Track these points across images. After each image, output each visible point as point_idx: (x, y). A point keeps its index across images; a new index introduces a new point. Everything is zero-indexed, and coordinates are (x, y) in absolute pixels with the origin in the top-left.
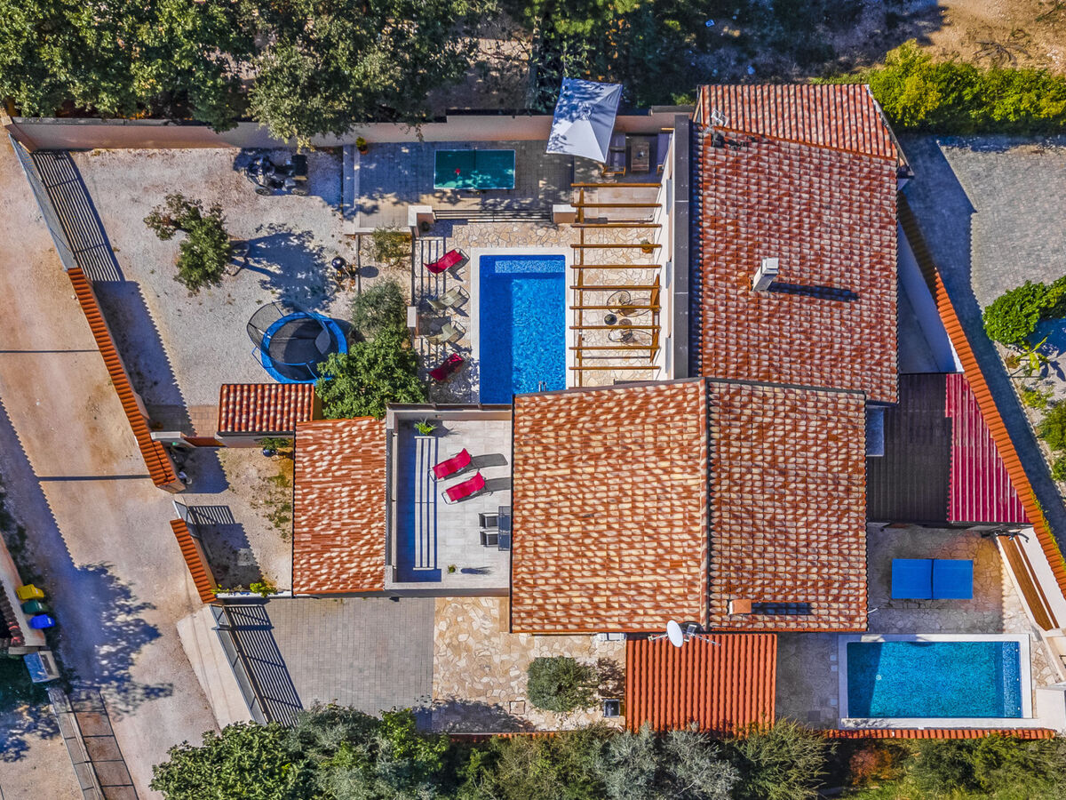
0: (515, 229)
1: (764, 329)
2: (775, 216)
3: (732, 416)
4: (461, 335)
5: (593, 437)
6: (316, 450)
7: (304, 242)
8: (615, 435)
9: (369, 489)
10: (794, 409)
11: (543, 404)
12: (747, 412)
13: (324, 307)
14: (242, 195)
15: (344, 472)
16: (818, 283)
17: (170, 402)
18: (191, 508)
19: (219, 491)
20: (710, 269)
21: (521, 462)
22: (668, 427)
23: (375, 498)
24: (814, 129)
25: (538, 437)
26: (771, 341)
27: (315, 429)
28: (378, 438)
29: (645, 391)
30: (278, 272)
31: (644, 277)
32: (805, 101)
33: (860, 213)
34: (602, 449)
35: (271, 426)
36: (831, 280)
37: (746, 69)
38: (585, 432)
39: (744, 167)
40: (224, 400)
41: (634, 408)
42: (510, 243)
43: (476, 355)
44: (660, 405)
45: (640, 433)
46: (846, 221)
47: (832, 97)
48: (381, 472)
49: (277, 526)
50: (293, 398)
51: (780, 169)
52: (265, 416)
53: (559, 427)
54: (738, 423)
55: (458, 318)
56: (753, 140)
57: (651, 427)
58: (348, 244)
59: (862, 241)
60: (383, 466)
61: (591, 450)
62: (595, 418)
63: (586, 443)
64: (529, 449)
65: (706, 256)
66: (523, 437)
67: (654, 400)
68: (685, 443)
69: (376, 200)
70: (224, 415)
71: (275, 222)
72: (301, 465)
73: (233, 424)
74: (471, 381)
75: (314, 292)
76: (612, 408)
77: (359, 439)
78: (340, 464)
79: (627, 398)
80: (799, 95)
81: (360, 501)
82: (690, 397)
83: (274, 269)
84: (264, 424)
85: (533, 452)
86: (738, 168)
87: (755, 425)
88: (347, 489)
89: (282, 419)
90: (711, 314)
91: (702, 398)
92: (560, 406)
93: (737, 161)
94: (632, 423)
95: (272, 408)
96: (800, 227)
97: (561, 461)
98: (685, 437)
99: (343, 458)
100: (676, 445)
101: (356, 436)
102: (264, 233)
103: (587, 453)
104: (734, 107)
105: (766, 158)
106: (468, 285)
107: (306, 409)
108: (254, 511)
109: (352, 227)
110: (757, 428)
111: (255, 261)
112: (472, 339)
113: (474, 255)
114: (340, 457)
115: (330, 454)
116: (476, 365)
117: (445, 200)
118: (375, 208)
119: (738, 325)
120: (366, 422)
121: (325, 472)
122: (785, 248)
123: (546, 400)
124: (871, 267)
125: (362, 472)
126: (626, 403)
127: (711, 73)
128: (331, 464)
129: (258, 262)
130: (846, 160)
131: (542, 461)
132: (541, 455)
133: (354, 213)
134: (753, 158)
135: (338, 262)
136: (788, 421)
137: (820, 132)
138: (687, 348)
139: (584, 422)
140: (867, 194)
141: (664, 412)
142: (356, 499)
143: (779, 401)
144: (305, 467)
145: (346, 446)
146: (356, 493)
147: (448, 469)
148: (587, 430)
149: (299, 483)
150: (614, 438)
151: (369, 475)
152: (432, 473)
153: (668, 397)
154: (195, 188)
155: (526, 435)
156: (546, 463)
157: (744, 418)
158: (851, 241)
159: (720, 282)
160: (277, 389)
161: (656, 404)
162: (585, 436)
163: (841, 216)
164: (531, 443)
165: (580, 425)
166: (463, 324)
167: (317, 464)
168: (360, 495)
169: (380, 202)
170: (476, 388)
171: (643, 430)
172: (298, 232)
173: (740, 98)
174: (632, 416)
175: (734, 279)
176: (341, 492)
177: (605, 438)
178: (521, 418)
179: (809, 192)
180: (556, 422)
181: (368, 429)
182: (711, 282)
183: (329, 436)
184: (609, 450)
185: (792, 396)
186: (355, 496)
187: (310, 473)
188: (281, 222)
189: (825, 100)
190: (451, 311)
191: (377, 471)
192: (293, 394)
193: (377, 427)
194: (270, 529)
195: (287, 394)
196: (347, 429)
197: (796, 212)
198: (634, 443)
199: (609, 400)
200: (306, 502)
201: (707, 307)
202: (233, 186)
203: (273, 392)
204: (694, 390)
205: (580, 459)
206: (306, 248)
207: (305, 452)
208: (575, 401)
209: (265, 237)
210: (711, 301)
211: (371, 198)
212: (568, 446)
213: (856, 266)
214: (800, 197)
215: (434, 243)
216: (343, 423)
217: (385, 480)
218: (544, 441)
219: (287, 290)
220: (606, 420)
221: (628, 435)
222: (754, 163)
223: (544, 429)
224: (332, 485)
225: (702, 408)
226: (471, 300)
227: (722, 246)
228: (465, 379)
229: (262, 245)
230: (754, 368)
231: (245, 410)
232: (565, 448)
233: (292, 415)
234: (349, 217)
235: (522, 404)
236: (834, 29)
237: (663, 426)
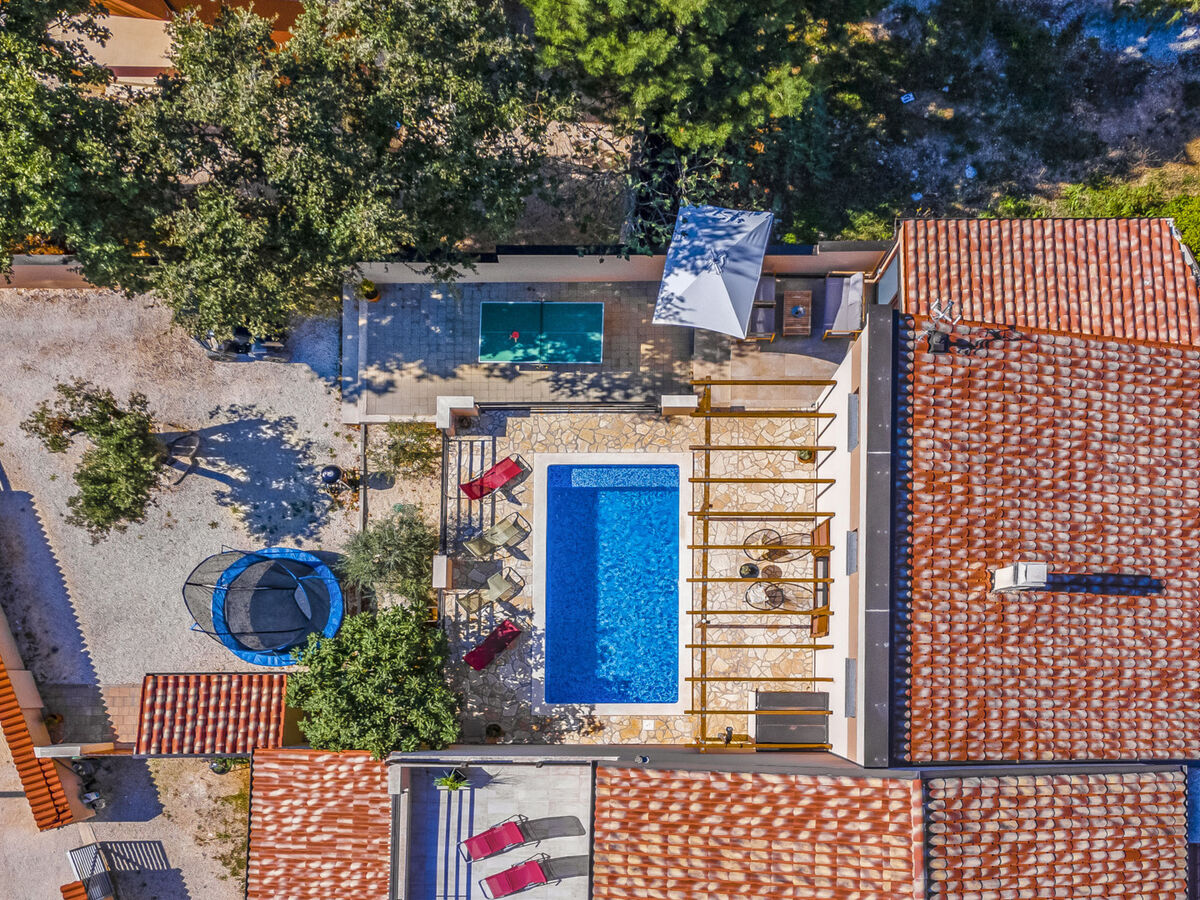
0: (603, 424)
1: (1011, 656)
2: (1030, 461)
3: (967, 838)
4: (518, 589)
5: (727, 853)
6: (283, 797)
7: (282, 433)
8: (765, 856)
9: (364, 870)
10: (1069, 812)
11: (643, 785)
12: (992, 826)
13: (312, 533)
14: (189, 360)
15: (326, 838)
16: (1098, 569)
17: (76, 679)
18: (103, 845)
19: (147, 817)
20: (924, 561)
21: (605, 881)
22: (857, 855)
23: (373, 886)
24: (1084, 294)
25: (634, 840)
26: (1023, 672)
27: (283, 762)
28: (378, 787)
29: (817, 785)
30: (243, 478)
31: (800, 500)
32: (1070, 245)
33: (1167, 444)
34: (740, 877)
35: (219, 745)
36: (1119, 561)
37: (962, 170)
38: (712, 843)
39: (982, 383)
40: (148, 701)
41: (797, 812)
42: (594, 446)
43: (539, 622)
44: (842, 814)
45: (807, 858)
46: (1143, 460)
47: (1113, 240)
48: (383, 846)
49: (234, 873)
50: (254, 697)
51: (1039, 382)
52: (210, 728)
53: (669, 828)
54: (976, 849)
55: (512, 562)
56: (997, 336)
57: (827, 849)
58: (349, 438)
59: (1169, 493)
60: (385, 835)
61: (723, 876)
62: (730, 821)
63: (714, 862)
64: (618, 859)
65: (920, 540)
66: (609, 838)
67: (832, 803)
68: (887, 887)
69: (392, 372)
70: (146, 726)
71: (238, 401)
72: (259, 819)
73: (160, 742)
74: (531, 662)
75: (297, 511)
76: (759, 807)
77: (350, 786)
78: (321, 824)
79: (786, 792)
80: (1059, 236)
81: (348, 890)
82: (895, 806)
83: (238, 474)
84: (209, 741)
85: (625, 865)
86: (971, 385)
87: (1005, 848)
88: (328, 866)
89: (236, 732)
90: (926, 638)
91: (916, 812)
92: (672, 792)
93: (970, 374)
94: (793, 838)
95: (222, 714)
96: (1070, 477)
97: (673, 888)
98: (886, 875)
99: (325, 815)
100: (870, 888)
101: (344, 782)
102: (222, 419)
103: (717, 880)
104: (954, 256)
105: (1016, 365)
106: (530, 511)
107: (274, 716)
108: (200, 850)
109: (354, 413)
110: (1009, 853)
111: (209, 463)
112: (535, 595)
113: (539, 466)
114: (319, 812)
115: (304, 805)
116: (539, 637)
117: (496, 373)
118: (391, 384)
119: (970, 652)
120: (361, 759)
121: (298, 833)
122: (1046, 515)
123: (649, 780)
124: (1185, 534)
125: (353, 841)
126: (784, 801)
127: (909, 175)
128: (306, 823)
129: (214, 464)
130: (1144, 359)
131: (640, 882)
132: (639, 873)
133: (358, 391)
134: (996, 367)
135: (330, 474)
136: (1060, 835)
137: (1095, 299)
138: (886, 705)
139: (712, 827)
140: (1178, 412)
141: (849, 827)
142: (344, 885)
143: (1045, 801)
144: (266, 824)
145: (329, 795)
146: (344, 875)
147: (491, 843)
148: (716, 838)
149: (257, 849)
150: (762, 861)
151: (365, 846)
152: (464, 849)
153: (854, 800)
154: (118, 350)
155: (613, 833)
156: (646, 888)
157: (987, 838)
158: (1151, 494)
159: (940, 583)
160: (230, 682)
161: (835, 810)
162: (713, 849)
163: (1135, 453)
164: (622, 848)
165: (705, 830)
166: (521, 572)
167: (285, 821)
168: (349, 878)
169: (396, 376)
170: (539, 674)
171: (813, 854)
172: (274, 418)
173: (964, 241)
174: (795, 825)
175: (962, 575)
176: (319, 870)
177: (747, 857)
178: (606, 804)
179: (1085, 418)
180: (665, 818)
181: (364, 772)
182: (926, 585)
183: (303, 777)
184: (752, 879)
185: (1065, 790)
186: (342, 880)
187: (273, 834)
188: (248, 402)
189: (1102, 244)
190: (503, 552)
191: (376, 841)
192: (255, 690)
193: (377, 769)
194: (224, 878)
195: (245, 690)
196: (331, 768)
197: (1064, 453)
198: (797, 873)
199: (754, 792)
200: (266, 881)
201: (919, 628)
202: (175, 347)
203: (224, 687)
204: (901, 795)
205: (704, 889)
206: (285, 442)
207: (266, 798)
208: (696, 786)
209: (224, 426)
210: (926, 617)
211: (384, 369)
212: (683, 862)
213: (1160, 535)
214: (1071, 427)
215: (477, 445)
216: (326, 757)
217: (388, 859)
218: (643, 848)
219: (256, 507)
220: (749, 828)
221: (786, 857)
222: (997, 375)
223: (645, 829)
224: (307, 856)
225: (916, 829)
226: (534, 534)
227: (944, 521)
228: (522, 660)
229: (218, 438)
230: (995, 725)
231: (179, 717)
232: (678, 866)
233: (251, 726)
234: (350, 398)
235: (607, 780)
236: (1099, 108)
237: (847, 851)
